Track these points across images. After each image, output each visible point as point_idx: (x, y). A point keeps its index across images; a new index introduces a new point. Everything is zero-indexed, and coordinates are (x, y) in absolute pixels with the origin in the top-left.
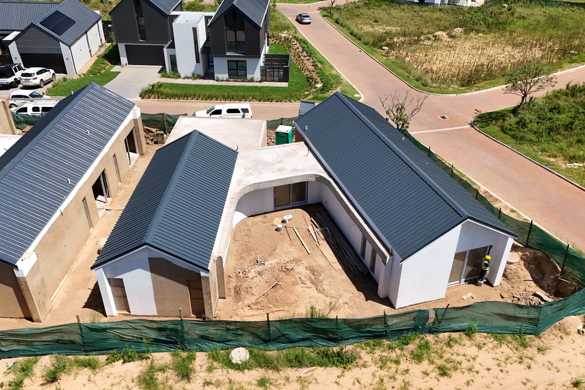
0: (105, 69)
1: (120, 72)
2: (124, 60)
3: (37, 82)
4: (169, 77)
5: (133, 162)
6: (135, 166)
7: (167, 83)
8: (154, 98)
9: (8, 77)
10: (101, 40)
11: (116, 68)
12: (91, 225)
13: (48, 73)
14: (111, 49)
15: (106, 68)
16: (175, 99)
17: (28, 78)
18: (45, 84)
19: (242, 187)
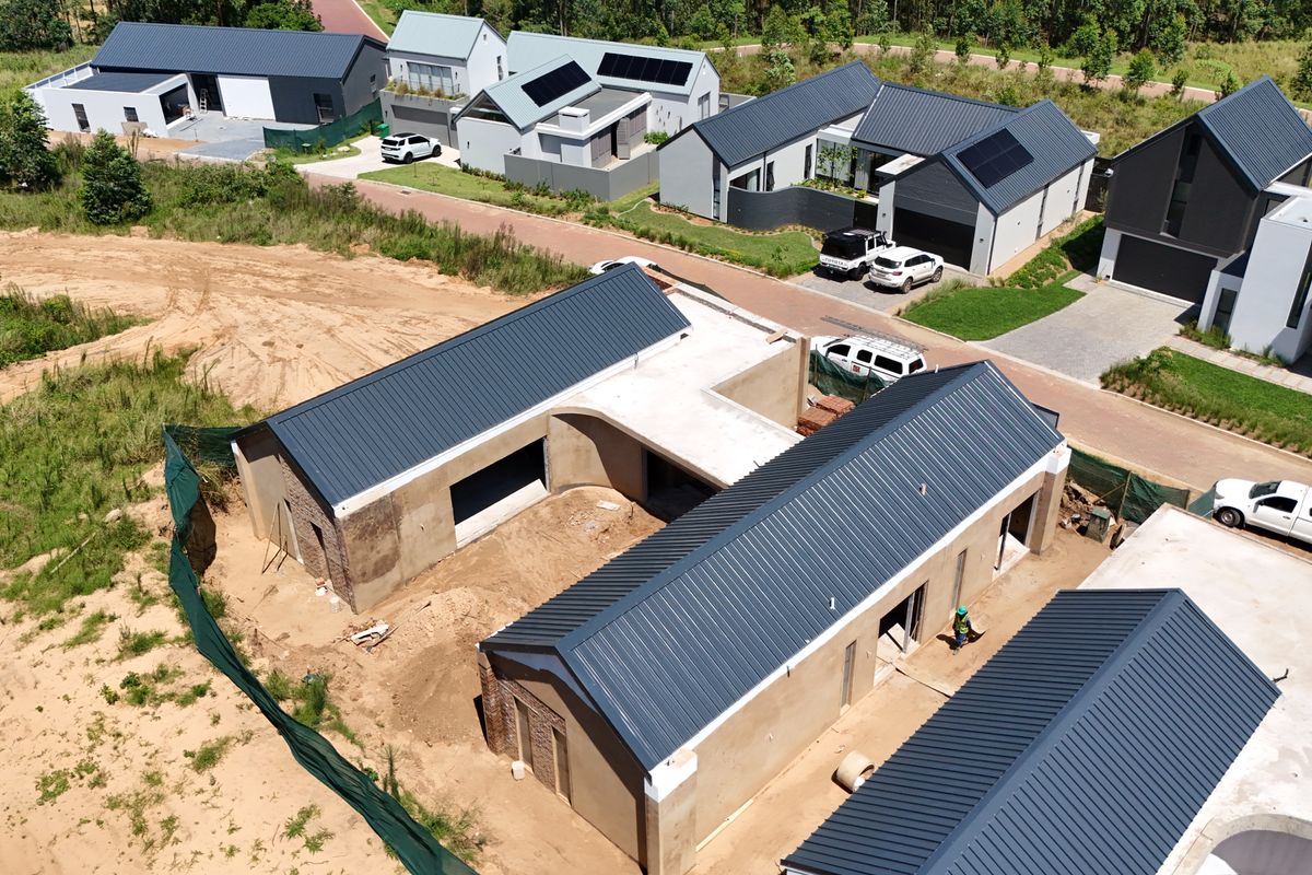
0: (1054, 276)
1: (1084, 294)
2: (1106, 265)
3: (898, 281)
4: (1198, 340)
5: (1005, 566)
6: (1006, 578)
7: (1184, 356)
8: (1134, 396)
9: (851, 258)
10: (1076, 203)
11: (1080, 281)
12: (847, 698)
13: (929, 264)
14: (1090, 231)
15: (1058, 276)
16: (1184, 414)
17: (886, 269)
18: (913, 288)
19: (1245, 810)
